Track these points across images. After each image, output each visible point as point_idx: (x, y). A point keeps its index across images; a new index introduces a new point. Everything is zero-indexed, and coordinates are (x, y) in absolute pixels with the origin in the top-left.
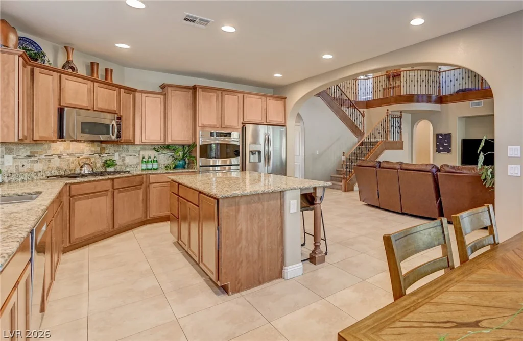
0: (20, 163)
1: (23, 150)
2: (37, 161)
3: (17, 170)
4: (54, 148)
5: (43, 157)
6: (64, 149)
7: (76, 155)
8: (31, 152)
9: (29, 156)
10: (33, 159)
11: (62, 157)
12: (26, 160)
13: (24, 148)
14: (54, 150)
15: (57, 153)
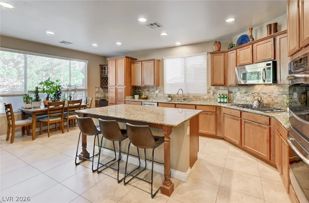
0: (242, 95)
1: (243, 90)
2: (248, 96)
3: (242, 99)
4: (255, 89)
5: (250, 93)
6: (261, 89)
7: (268, 94)
8: (246, 91)
9: (245, 93)
10: (247, 94)
11: (260, 94)
12: (244, 94)
13: (243, 89)
14: (255, 90)
15: (257, 92)
